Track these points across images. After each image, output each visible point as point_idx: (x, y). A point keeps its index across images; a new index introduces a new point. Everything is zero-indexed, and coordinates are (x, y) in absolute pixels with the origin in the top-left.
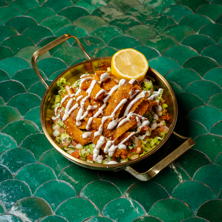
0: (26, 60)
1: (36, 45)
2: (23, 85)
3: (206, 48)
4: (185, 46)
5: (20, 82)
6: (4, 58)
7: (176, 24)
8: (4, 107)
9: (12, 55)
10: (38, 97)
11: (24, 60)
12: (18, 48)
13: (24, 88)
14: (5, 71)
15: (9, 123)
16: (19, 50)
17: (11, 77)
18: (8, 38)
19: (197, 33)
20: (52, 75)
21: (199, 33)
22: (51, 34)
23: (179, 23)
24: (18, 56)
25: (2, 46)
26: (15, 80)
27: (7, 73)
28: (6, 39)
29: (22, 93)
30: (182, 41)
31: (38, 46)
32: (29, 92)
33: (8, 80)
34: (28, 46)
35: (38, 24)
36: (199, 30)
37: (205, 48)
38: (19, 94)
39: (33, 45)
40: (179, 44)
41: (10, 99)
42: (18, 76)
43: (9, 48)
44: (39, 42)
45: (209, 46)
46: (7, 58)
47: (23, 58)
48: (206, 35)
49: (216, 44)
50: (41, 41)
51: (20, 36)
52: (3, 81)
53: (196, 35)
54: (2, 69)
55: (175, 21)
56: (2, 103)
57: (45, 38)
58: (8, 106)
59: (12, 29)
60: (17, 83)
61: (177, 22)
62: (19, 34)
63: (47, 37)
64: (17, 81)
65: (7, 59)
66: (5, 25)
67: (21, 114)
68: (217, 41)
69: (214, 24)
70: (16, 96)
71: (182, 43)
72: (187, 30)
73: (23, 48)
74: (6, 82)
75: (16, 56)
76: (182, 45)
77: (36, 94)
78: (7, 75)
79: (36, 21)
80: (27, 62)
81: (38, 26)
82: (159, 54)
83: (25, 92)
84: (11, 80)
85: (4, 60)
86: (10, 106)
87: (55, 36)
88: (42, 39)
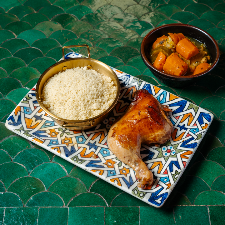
0: (43, 32)
1: (50, 20)
2: (41, 51)
3: (191, 21)
4: (174, 20)
5: (38, 49)
6: (24, 30)
7: (166, 4)
8: (26, 68)
9: (30, 28)
10: (54, 60)
11: (41, 31)
12: (36, 23)
13: (42, 53)
14: (25, 41)
15: (31, 80)
16: (36, 24)
17: (30, 45)
18: (26, 15)
19: (183, 11)
20: (65, 43)
21: (185, 10)
22: (63, 11)
23: (168, 3)
24: (36, 29)
25: (22, 21)
26: (34, 47)
27: (27, 42)
28: (25, 16)
29: (40, 57)
30: (171, 16)
31: (52, 21)
32: (46, 56)
33: (28, 47)
34: (43, 21)
35: (52, 4)
36: (185, 8)
37: (189, 22)
38: (38, 58)
39: (48, 20)
40: (168, 19)
41: (31, 62)
42: (36, 44)
43: (28, 23)
44: (53, 18)
45: (193, 20)
46: (26, 30)
47: (40, 30)
48: (190, 12)
49: (199, 18)
50: (54, 17)
51: (37, 13)
52: (24, 48)
53: (182, 12)
54: (22, 39)
55: (165, 2)
56: (24, 65)
57: (57, 15)
58: (29, 67)
59: (29, 8)
60: (36, 49)
61: (167, 2)
62: (35, 12)
63: (59, 14)
64: (36, 48)
65: (26, 32)
66: (23, 5)
67: (40, 73)
68: (199, 16)
69: (197, 4)
70: (35, 60)
71: (171, 18)
72: (174, 8)
73: (40, 22)
74: (27, 49)
75: (34, 29)
76: (171, 20)
77: (52, 58)
78: (27, 43)
79: (50, 2)
80: (44, 33)
81: (52, 6)
82: (153, 26)
83: (43, 56)
84: (31, 47)
85: (24, 32)
86: (31, 67)
87: (66, 13)
88: (55, 15)
